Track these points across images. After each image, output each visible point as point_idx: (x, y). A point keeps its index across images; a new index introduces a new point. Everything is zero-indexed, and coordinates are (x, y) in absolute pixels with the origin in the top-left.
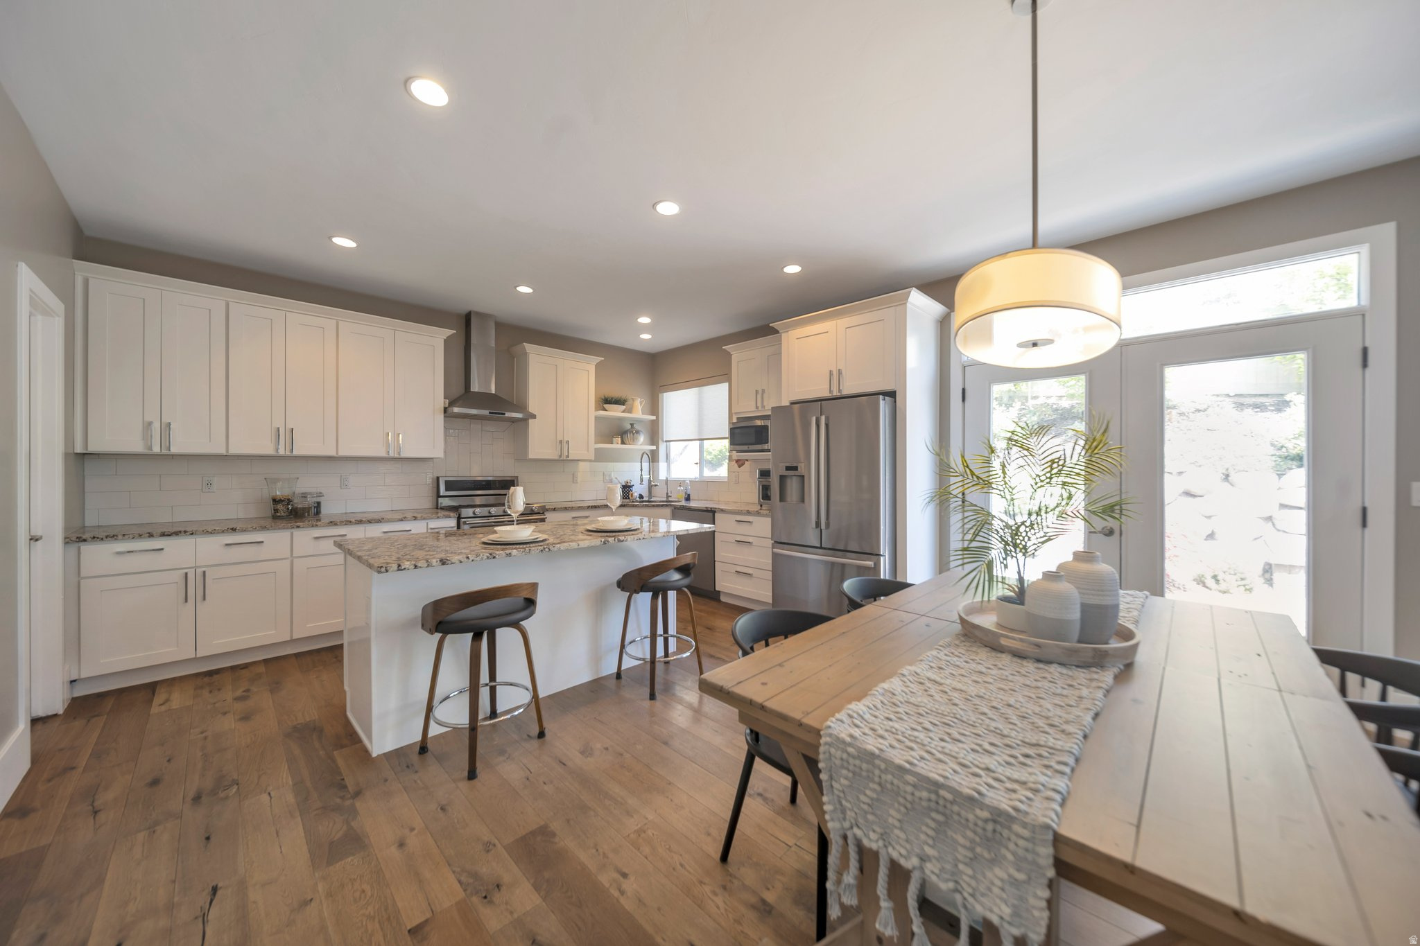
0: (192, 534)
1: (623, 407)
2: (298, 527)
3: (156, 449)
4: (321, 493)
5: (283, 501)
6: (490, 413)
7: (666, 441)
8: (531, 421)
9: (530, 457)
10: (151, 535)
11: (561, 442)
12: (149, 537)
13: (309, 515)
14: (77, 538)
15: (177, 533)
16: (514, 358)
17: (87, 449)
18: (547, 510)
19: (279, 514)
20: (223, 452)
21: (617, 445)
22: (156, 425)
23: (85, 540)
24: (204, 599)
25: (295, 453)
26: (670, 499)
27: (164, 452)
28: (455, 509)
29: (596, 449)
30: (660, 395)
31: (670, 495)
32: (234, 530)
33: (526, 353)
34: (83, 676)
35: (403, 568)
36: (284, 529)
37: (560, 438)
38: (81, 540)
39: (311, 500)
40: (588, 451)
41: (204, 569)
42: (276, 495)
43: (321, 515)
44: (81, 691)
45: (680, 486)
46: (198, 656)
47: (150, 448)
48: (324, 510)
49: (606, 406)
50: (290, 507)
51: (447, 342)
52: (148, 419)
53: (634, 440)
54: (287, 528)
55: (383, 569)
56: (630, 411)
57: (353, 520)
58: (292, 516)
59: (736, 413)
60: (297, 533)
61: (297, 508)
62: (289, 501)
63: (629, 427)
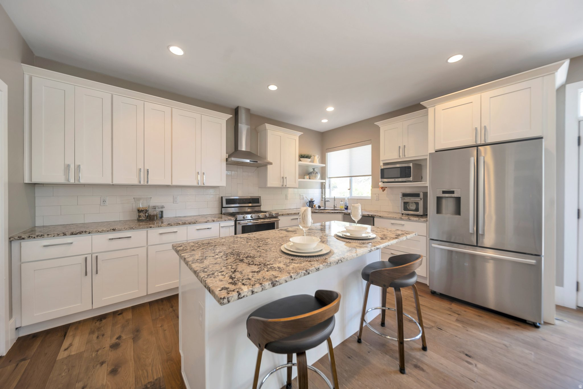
0: (90, 233)
1: (309, 160)
2: (151, 227)
3: (72, 181)
4: (163, 206)
5: (143, 211)
6: (250, 161)
7: (329, 178)
8: (269, 167)
9: (268, 186)
10: (65, 234)
11: (283, 178)
12: (64, 235)
13: (157, 219)
14: (19, 237)
15: (81, 233)
16: (258, 133)
17: (31, 181)
18: (279, 215)
19: (141, 219)
20: (109, 182)
21: (307, 180)
22: (72, 166)
23: (23, 239)
24: (97, 273)
25: (150, 183)
26: (336, 208)
27: (77, 182)
28: (233, 215)
29: (299, 181)
30: (326, 154)
31: (335, 206)
32: (114, 230)
33: (266, 129)
34: (23, 325)
35: (242, 296)
36: (143, 228)
37: (282, 176)
38: (21, 238)
39: (158, 210)
40: (295, 183)
41: (97, 254)
42: (140, 207)
43: (163, 219)
44: (23, 334)
45: (342, 201)
46: (94, 308)
47: (68, 180)
48: (165, 216)
49: (301, 159)
50: (147, 214)
51: (227, 121)
52: (67, 162)
53: (315, 177)
54: (145, 228)
55: (226, 301)
56: (312, 162)
57: (181, 223)
58: (148, 220)
59: (382, 161)
60: (150, 231)
61: (150, 215)
62: (146, 211)
63: (312, 170)
